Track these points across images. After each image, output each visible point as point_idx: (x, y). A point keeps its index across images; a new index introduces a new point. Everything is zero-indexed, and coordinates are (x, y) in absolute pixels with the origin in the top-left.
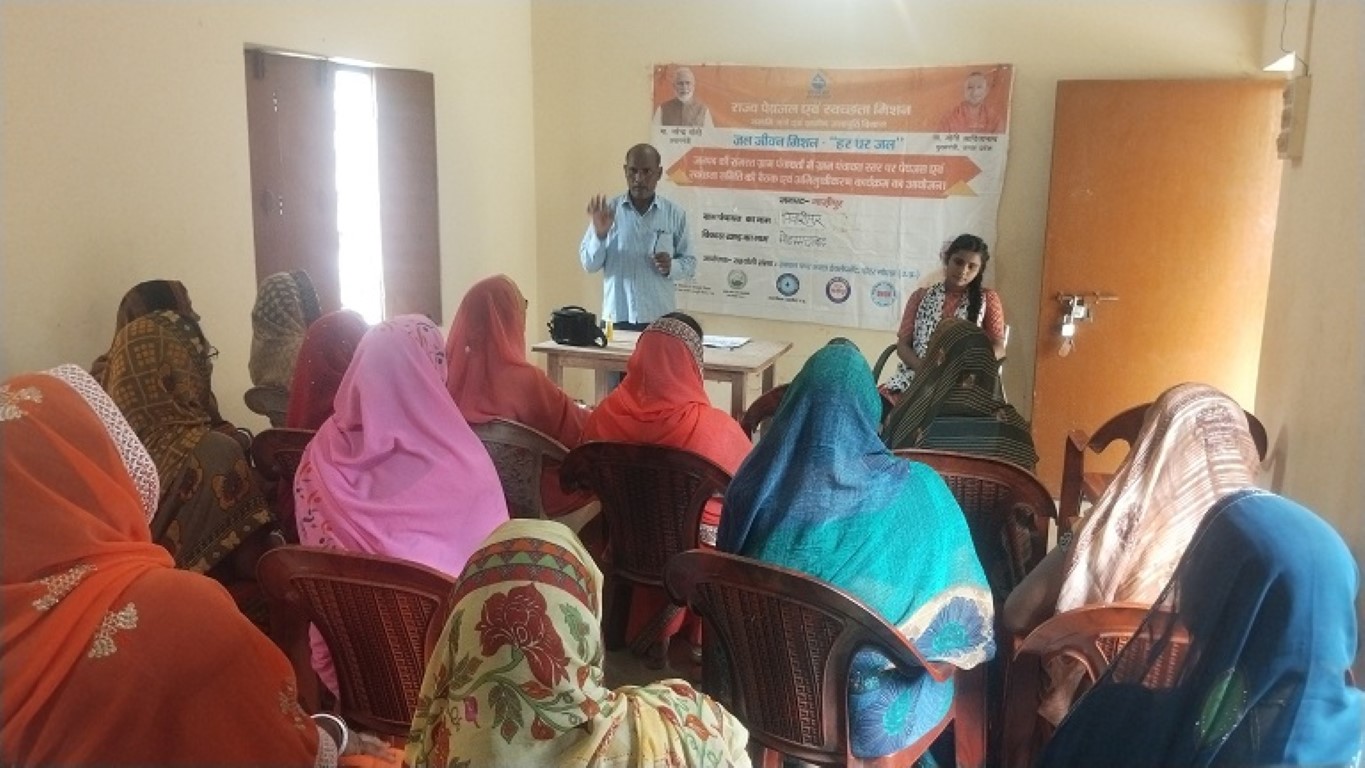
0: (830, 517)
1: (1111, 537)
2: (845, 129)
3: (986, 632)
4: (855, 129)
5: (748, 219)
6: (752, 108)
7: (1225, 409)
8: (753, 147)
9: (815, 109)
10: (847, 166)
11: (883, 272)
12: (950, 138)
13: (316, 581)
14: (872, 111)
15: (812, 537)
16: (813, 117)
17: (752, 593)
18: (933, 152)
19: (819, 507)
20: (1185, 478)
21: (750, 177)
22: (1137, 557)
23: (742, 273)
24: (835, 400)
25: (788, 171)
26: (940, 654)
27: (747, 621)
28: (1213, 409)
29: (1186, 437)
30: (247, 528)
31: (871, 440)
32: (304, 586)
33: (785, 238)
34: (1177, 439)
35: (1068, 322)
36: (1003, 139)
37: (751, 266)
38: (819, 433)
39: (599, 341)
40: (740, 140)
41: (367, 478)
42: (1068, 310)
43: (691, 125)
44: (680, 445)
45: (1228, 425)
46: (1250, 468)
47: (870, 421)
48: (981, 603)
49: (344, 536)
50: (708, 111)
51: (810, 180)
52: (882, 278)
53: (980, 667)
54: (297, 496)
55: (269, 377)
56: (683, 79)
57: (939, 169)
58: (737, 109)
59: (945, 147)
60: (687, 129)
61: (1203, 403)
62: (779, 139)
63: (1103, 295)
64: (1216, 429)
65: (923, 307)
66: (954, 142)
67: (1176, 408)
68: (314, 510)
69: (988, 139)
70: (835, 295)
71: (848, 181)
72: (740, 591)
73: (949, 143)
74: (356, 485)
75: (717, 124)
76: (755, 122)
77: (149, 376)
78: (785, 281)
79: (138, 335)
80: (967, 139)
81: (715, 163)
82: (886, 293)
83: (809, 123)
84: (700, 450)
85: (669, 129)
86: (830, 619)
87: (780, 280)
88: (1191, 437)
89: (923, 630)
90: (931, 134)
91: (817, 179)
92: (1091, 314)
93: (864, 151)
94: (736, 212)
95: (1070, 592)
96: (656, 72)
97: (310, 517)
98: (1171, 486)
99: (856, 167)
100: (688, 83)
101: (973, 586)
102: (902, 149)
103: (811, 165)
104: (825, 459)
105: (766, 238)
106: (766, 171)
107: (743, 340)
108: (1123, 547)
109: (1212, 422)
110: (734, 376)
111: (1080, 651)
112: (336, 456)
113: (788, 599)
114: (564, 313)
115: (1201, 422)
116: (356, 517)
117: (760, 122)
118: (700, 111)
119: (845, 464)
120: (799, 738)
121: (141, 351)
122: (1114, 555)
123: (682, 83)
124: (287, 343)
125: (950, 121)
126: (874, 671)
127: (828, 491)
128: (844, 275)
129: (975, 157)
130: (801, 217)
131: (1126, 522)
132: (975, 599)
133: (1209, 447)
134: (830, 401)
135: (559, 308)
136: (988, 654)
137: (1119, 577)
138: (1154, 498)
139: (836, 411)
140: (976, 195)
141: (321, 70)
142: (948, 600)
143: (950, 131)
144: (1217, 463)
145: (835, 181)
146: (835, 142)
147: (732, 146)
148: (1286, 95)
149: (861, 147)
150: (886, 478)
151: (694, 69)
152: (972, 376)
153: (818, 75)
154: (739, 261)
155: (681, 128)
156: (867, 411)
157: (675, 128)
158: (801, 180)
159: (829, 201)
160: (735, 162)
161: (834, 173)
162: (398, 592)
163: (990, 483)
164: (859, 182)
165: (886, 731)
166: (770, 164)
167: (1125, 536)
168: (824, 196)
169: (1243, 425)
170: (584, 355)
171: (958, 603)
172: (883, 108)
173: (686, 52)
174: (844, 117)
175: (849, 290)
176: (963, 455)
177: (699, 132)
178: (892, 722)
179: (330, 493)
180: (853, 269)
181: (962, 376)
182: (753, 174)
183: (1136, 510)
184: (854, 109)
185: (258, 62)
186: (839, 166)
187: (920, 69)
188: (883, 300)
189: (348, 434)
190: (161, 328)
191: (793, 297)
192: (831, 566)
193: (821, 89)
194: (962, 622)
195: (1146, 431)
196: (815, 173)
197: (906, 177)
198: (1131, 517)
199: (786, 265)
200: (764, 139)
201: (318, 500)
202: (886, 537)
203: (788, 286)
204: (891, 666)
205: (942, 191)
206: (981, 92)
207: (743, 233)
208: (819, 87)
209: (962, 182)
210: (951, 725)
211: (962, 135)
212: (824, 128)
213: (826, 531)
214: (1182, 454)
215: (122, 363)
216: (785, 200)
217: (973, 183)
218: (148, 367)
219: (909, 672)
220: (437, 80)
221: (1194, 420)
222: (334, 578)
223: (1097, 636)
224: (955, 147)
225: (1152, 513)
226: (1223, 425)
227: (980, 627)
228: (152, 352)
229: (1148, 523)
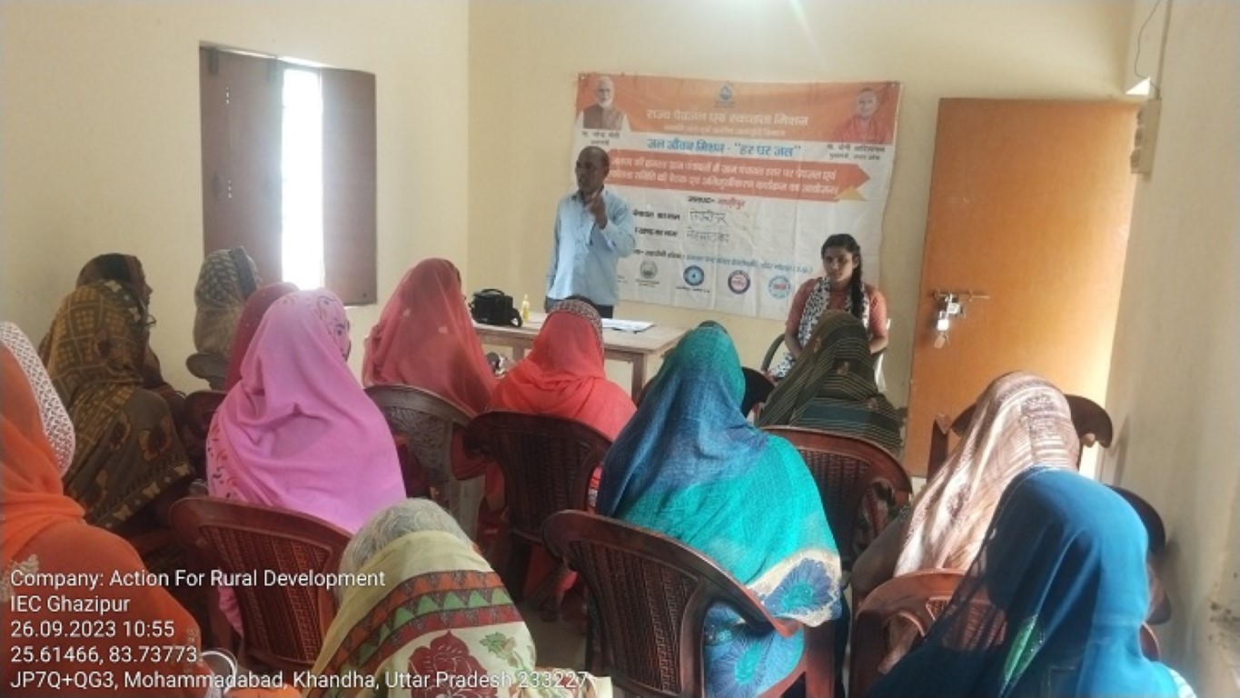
0: (694, 483)
1: (943, 515)
2: (748, 136)
3: (833, 592)
4: (757, 137)
5: (660, 215)
6: (665, 115)
7: (1049, 398)
8: (665, 150)
9: (722, 117)
10: (750, 170)
11: (780, 267)
12: (841, 148)
13: (220, 529)
14: (773, 120)
15: (676, 502)
16: (720, 125)
17: (618, 552)
18: (827, 159)
19: (684, 474)
20: (1011, 461)
21: (662, 178)
22: (965, 531)
23: (654, 264)
24: (702, 378)
25: (697, 173)
26: (789, 611)
27: (613, 577)
28: (1037, 398)
29: (1013, 423)
30: (168, 480)
31: (733, 414)
32: (210, 533)
33: (692, 234)
34: (1004, 425)
35: (943, 317)
36: (889, 151)
37: (659, 258)
38: (686, 408)
39: (515, 322)
40: (654, 144)
41: (269, 438)
42: (943, 306)
43: (610, 129)
44: (570, 416)
45: (1051, 413)
46: (1070, 452)
47: (733, 397)
48: (829, 565)
49: (246, 491)
50: (625, 117)
51: (716, 181)
52: (780, 273)
53: (825, 624)
54: (208, 454)
55: (209, 343)
56: (604, 87)
57: (831, 175)
58: (652, 115)
59: (837, 156)
60: (607, 132)
61: (1028, 393)
62: (689, 144)
63: (975, 293)
64: (1040, 417)
65: (809, 304)
66: (845, 151)
67: (1003, 397)
68: (222, 467)
69: (878, 149)
70: (737, 287)
71: (750, 184)
72: (607, 549)
73: (840, 152)
74: (258, 443)
75: (633, 128)
76: (667, 128)
77: (86, 340)
78: (692, 272)
79: (80, 302)
80: (857, 148)
81: (631, 164)
82: (780, 286)
83: (716, 131)
84: (587, 420)
85: (591, 131)
86: (686, 577)
87: (687, 271)
88: (1016, 424)
89: (774, 588)
90: (825, 144)
91: (722, 181)
92: (965, 311)
93: (765, 157)
94: (649, 208)
95: (906, 562)
96: (580, 79)
97: (218, 474)
98: (999, 469)
99: (757, 171)
100: (608, 90)
101: (822, 549)
102: (799, 156)
103: (717, 168)
104: (691, 431)
105: (675, 234)
106: (677, 172)
107: (646, 325)
108: (952, 523)
109: (1037, 410)
110: (635, 356)
111: (913, 613)
112: (241, 418)
113: (649, 558)
114: (484, 294)
115: (1026, 410)
116: (258, 474)
117: (673, 128)
118: (618, 115)
119: (709, 436)
120: (659, 685)
121: (82, 317)
122: (944, 530)
123: (602, 91)
124: (226, 312)
125: (843, 132)
126: (726, 625)
127: (693, 460)
128: (745, 269)
129: (864, 165)
130: (706, 215)
131: (956, 501)
132: (824, 561)
133: (1033, 433)
134: (696, 379)
135: (479, 290)
136: (834, 614)
137: (948, 550)
138: (983, 480)
139: (702, 388)
140: (863, 200)
141: (270, 69)
142: (798, 562)
143: (843, 141)
144: (1039, 449)
145: (738, 183)
146: (738, 148)
147: (645, 149)
148: (1139, 116)
149: (762, 153)
150: (745, 449)
151: (613, 77)
152: (846, 364)
153: (725, 88)
154: (650, 253)
155: (601, 131)
156: (730, 387)
157: (595, 130)
158: (708, 181)
159: (733, 201)
160: (649, 163)
161: (738, 176)
162: (295, 541)
163: (853, 459)
164: (760, 185)
165: (737, 680)
166: (681, 166)
167: (955, 513)
168: (728, 197)
169: (1064, 411)
170: (500, 334)
171: (808, 565)
172: (783, 119)
173: (607, 62)
174: (749, 126)
175: (749, 282)
176: (827, 432)
177: (617, 135)
178: (742, 672)
179: (236, 453)
180: (753, 264)
181: (837, 363)
182: (665, 174)
183: (966, 490)
184: (757, 119)
185: (212, 59)
186: (742, 169)
187: (817, 84)
188: (779, 292)
189: (254, 398)
190: (102, 297)
191: (699, 287)
192: (692, 526)
193: (727, 100)
194: (809, 582)
195: (978, 417)
196: (720, 175)
197: (803, 181)
198: (961, 497)
199: (693, 258)
200: (675, 144)
201: (225, 458)
202: (743, 503)
203: (694, 277)
204: (742, 621)
205: (834, 195)
206: (872, 106)
207: (655, 228)
208: (725, 97)
209: (851, 188)
210: (803, 677)
211: (853, 146)
212: (729, 135)
213: (689, 496)
214: (1009, 440)
215: (64, 326)
216: (692, 199)
217: (863, 189)
218: (85, 332)
219: (758, 627)
220: (379, 81)
221: (1019, 409)
222: (235, 527)
223: (927, 599)
224: (847, 156)
225: (981, 493)
226: (1046, 413)
227: (828, 587)
228: (91, 319)
229: (977, 503)
